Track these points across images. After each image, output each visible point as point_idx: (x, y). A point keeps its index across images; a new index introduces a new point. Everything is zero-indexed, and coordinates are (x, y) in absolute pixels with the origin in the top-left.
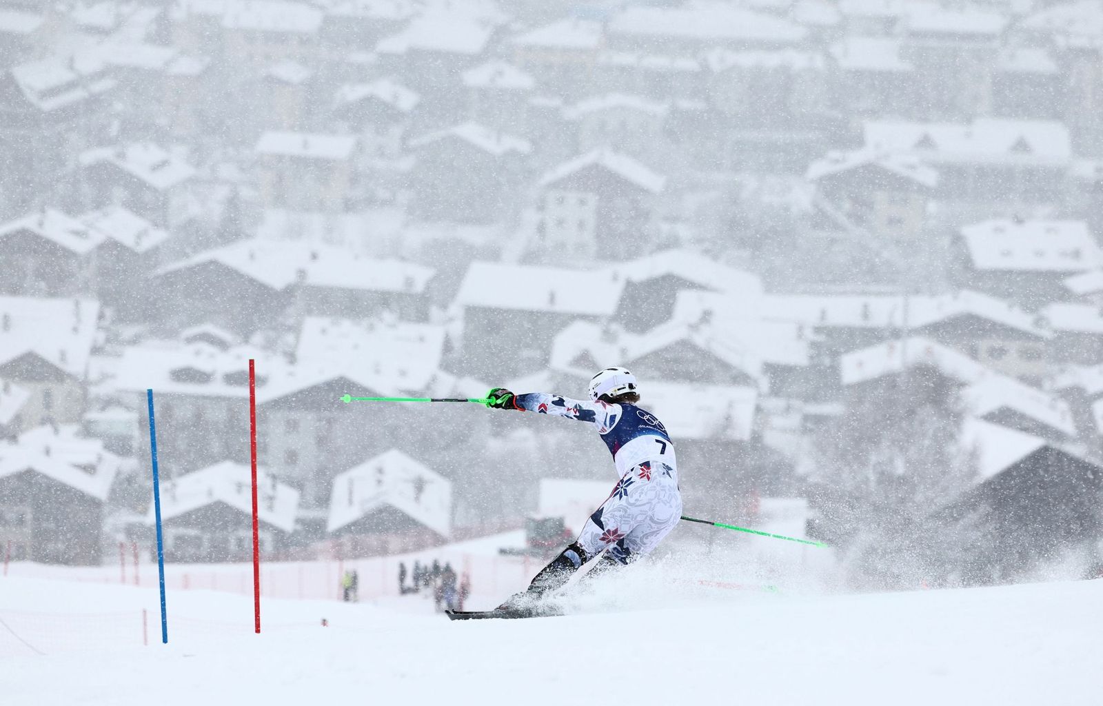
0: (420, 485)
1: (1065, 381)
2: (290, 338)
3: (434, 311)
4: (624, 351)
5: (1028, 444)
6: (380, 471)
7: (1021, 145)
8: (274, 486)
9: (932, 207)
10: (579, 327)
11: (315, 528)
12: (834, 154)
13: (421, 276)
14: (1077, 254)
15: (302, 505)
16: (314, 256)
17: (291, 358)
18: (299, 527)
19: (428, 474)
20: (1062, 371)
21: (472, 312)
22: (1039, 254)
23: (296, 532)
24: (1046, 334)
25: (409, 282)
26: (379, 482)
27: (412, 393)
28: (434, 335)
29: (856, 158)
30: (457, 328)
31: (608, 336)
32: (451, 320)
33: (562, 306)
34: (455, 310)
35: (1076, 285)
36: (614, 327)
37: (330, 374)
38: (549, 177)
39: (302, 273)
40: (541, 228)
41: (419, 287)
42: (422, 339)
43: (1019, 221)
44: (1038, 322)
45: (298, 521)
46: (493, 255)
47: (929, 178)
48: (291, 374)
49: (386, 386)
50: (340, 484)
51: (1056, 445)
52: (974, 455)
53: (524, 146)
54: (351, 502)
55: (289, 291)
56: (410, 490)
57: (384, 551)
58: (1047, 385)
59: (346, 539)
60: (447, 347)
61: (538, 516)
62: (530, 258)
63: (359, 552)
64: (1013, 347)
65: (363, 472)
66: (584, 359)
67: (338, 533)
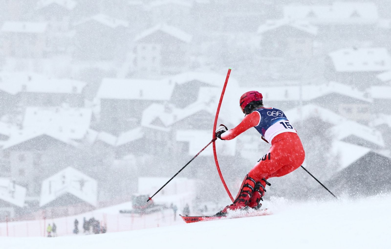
0: (82, 183)
1: (379, 122)
2: (20, 117)
3: (87, 102)
4: (175, 117)
5: (363, 151)
6: (64, 177)
7: (355, 14)
8: (14, 187)
9: (316, 44)
10: (154, 106)
11: (34, 205)
12: (269, 21)
13: (80, 86)
14: (383, 63)
15: (28, 195)
16: (30, 79)
17: (21, 126)
18: (26, 205)
19: (86, 177)
20: (378, 117)
21: (104, 101)
22: (365, 64)
23: (25, 207)
24: (370, 100)
25: (75, 88)
26: (63, 182)
27: (76, 140)
28: (87, 112)
29: (279, 23)
30: (97, 109)
31: (168, 110)
32: (94, 105)
33: (146, 97)
34: (96, 101)
35: (383, 77)
36: (171, 105)
37: (39, 133)
38: (138, 37)
39: (24, 87)
40: (135, 61)
41: (79, 91)
42: (81, 115)
43: (355, 49)
44: (366, 95)
45: (26, 202)
46: (112, 75)
47: (314, 31)
48: (21, 134)
49: (64, 137)
50: (45, 184)
51: (376, 151)
52: (338, 157)
53: (126, 24)
54: (50, 192)
55: (19, 95)
56: (78, 185)
57: (66, 214)
58: (371, 124)
59: (49, 209)
60: (93, 118)
61: (137, 195)
62: (130, 75)
63: (55, 215)
64: (355, 107)
65: (56, 178)
66: (157, 121)
67: (45, 207)
